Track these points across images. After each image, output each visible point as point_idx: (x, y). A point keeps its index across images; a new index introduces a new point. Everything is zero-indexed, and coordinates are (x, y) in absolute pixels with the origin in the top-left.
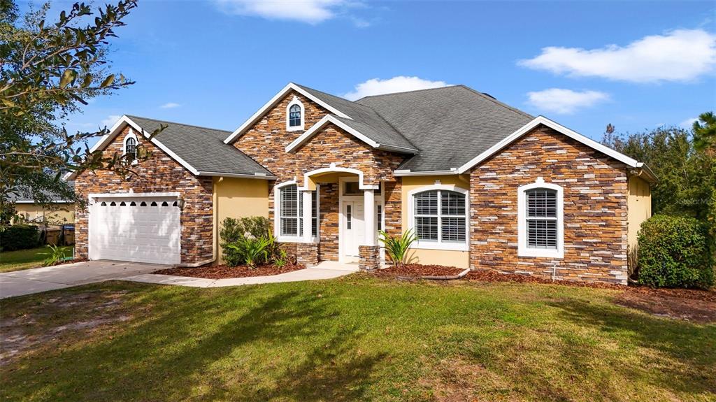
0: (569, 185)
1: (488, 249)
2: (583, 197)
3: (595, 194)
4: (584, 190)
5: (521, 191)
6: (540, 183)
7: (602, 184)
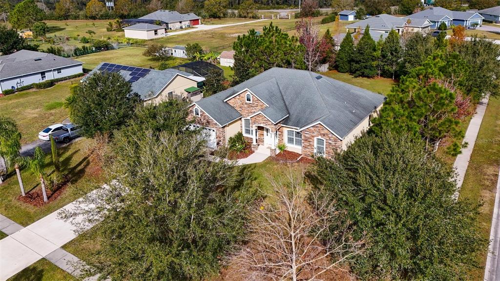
0: (327, 140)
1: (306, 152)
2: (330, 143)
3: (333, 143)
4: (330, 142)
5: (315, 139)
6: (320, 137)
7: (335, 141)
